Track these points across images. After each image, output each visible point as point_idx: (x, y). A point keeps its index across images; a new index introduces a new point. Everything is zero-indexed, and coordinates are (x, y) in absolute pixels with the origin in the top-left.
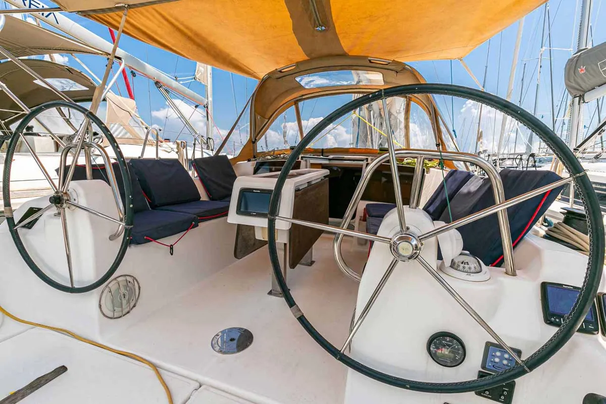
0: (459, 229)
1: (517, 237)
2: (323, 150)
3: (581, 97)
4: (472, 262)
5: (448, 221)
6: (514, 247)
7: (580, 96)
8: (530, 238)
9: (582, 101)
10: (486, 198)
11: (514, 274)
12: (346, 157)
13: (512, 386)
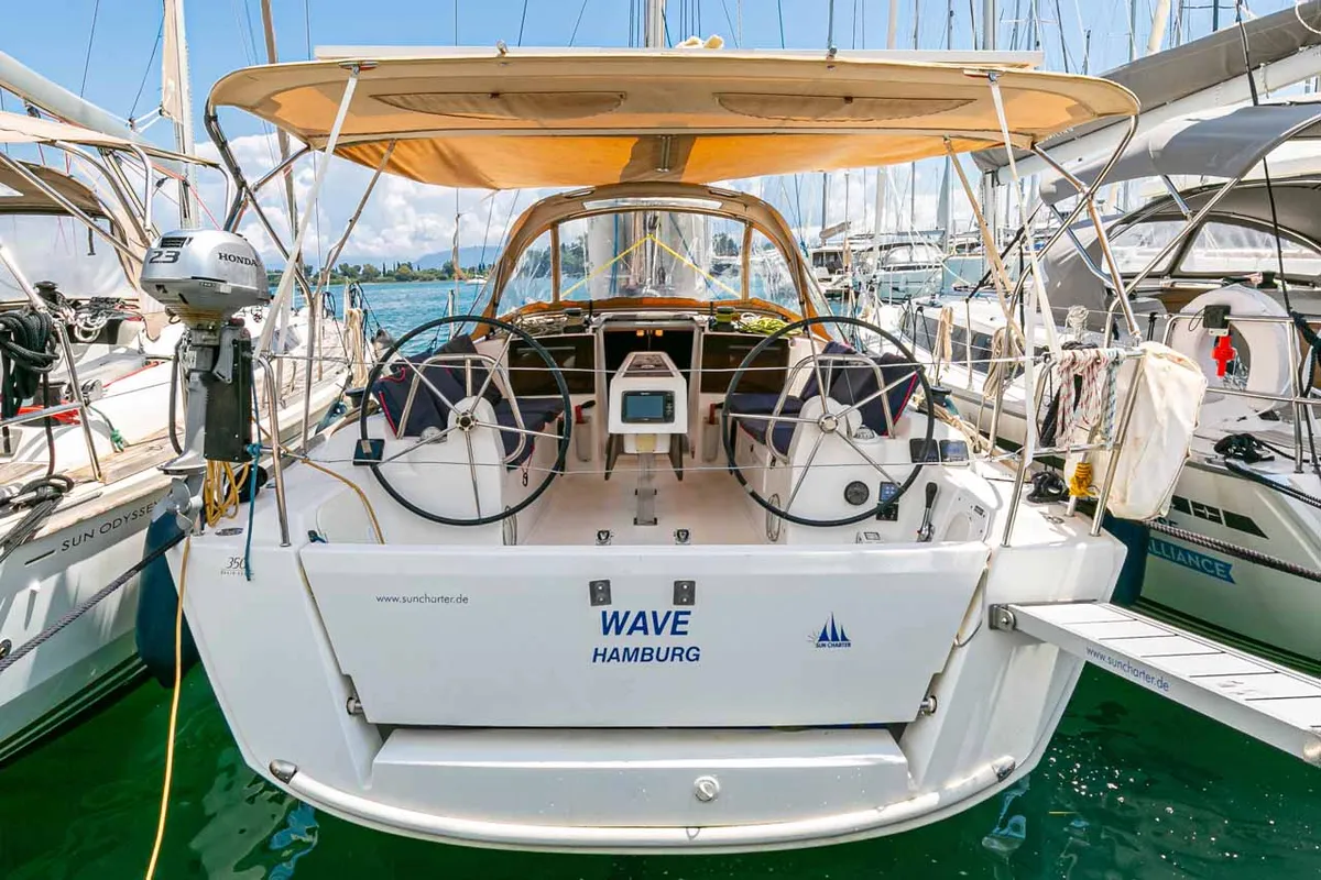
0: (859, 409)
1: (896, 414)
2: (591, 302)
3: (994, 174)
4: (868, 432)
5: (851, 405)
6: (894, 424)
7: (993, 172)
8: (906, 413)
9: (996, 183)
10: (872, 385)
11: (894, 438)
12: (639, 314)
13: (896, 507)
